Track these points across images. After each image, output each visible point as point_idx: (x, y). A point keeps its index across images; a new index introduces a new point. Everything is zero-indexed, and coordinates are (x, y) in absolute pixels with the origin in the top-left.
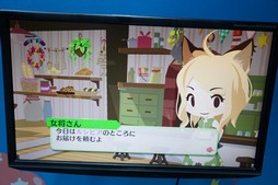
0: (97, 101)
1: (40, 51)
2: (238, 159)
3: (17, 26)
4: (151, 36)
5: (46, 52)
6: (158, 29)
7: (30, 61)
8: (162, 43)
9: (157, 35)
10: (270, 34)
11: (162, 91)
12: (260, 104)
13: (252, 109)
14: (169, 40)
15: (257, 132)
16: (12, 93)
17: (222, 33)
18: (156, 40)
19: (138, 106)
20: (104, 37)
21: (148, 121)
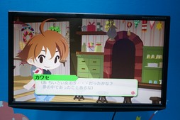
0: (64, 63)
1: (31, 34)
2: (151, 99)
3: (18, 20)
4: (95, 24)
5: (34, 34)
6: (99, 21)
7: (24, 40)
8: (102, 29)
9: (99, 24)
10: (163, 22)
11: (103, 57)
12: (161, 64)
13: (157, 67)
14: (106, 27)
15: (161, 81)
16: (13, 59)
17: (136, 22)
18: (98, 27)
19: (88, 65)
20: (68, 25)
21: (95, 75)
